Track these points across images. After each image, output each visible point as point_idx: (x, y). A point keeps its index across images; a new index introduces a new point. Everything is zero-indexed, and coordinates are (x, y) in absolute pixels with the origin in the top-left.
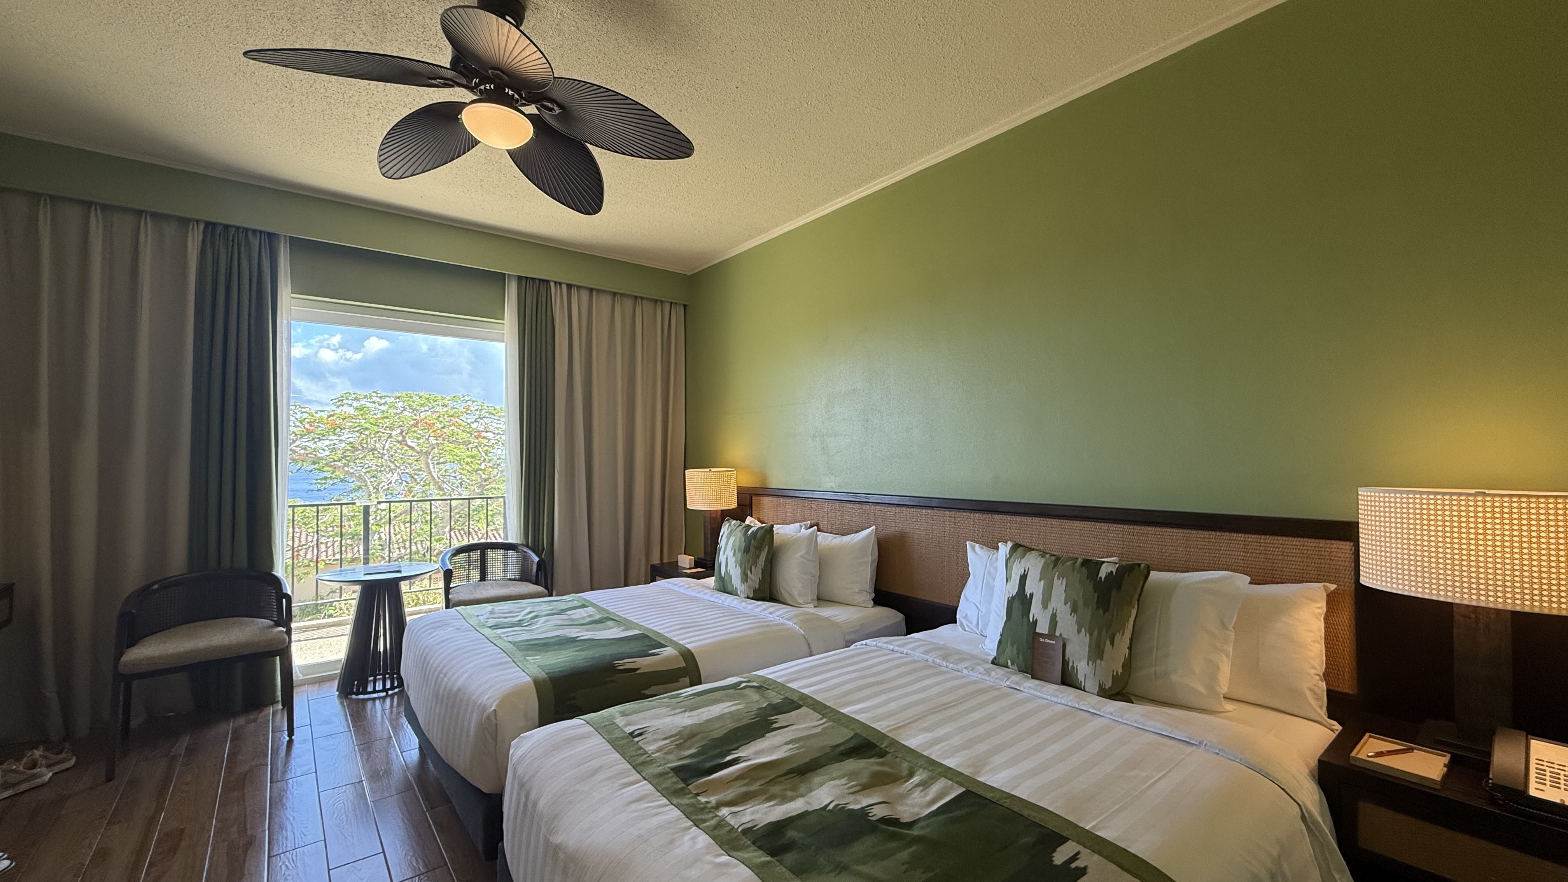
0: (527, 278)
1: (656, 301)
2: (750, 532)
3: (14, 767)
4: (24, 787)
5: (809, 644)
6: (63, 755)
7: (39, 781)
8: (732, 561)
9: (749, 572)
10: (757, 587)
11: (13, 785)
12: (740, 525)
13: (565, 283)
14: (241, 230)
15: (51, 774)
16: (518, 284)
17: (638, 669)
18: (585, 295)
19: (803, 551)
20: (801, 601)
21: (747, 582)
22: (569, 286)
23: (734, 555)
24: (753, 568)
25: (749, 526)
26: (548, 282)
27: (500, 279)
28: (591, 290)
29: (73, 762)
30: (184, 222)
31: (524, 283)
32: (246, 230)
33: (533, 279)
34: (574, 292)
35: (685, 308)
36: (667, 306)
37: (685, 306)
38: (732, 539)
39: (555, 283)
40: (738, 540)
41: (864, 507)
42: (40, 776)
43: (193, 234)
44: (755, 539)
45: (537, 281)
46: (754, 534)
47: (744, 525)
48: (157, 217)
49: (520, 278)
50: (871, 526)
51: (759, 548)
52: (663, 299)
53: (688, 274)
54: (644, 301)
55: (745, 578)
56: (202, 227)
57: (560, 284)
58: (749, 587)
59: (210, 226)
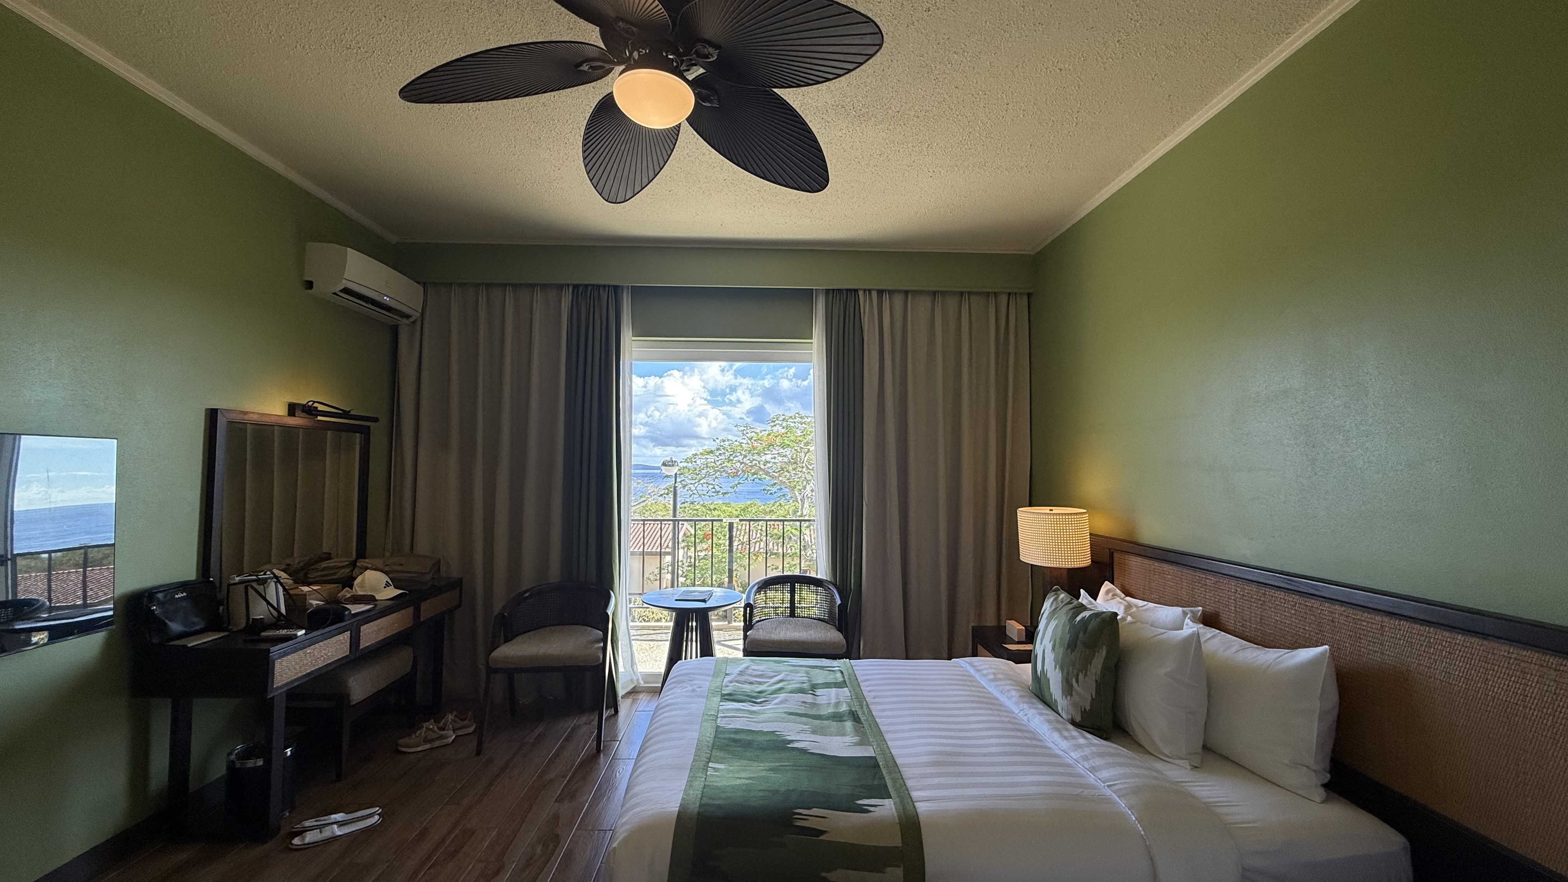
0: (834, 290)
1: (988, 294)
2: (1078, 618)
3: (431, 727)
4: (437, 744)
5: (1151, 859)
6: (466, 722)
7: (445, 741)
8: (1050, 657)
9: (1074, 680)
10: (1088, 708)
11: (431, 741)
12: (1069, 603)
13: (874, 290)
14: (595, 287)
15: (454, 737)
16: (826, 296)
17: (823, 832)
18: (898, 300)
19: (1169, 666)
20: (1166, 751)
21: (1071, 695)
22: (880, 292)
23: (1053, 649)
24: (1081, 677)
25: (1082, 605)
26: (856, 291)
27: (806, 296)
28: (906, 292)
29: (472, 729)
30: (560, 287)
31: (831, 296)
32: (599, 286)
33: (840, 290)
34: (886, 298)
35: (1029, 298)
36: (1004, 299)
37: (1029, 295)
38: (1053, 624)
39: (865, 290)
40: (1060, 628)
41: (1310, 602)
42: (446, 737)
43: (565, 296)
44: (1085, 632)
45: (844, 292)
46: (1085, 622)
47: (1075, 602)
48: (544, 287)
49: (827, 291)
50: (1323, 644)
51: (1092, 646)
52: (996, 290)
53: (1032, 253)
54: (972, 297)
55: (1068, 689)
56: (571, 289)
57: (870, 291)
58: (1075, 705)
59: (576, 287)
